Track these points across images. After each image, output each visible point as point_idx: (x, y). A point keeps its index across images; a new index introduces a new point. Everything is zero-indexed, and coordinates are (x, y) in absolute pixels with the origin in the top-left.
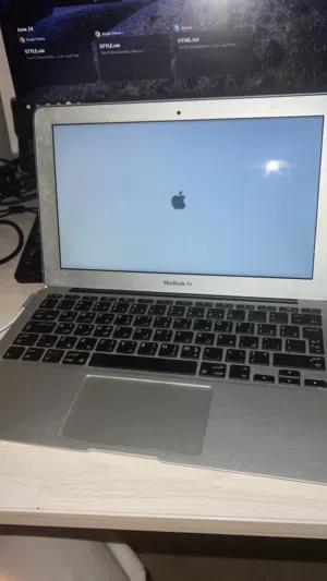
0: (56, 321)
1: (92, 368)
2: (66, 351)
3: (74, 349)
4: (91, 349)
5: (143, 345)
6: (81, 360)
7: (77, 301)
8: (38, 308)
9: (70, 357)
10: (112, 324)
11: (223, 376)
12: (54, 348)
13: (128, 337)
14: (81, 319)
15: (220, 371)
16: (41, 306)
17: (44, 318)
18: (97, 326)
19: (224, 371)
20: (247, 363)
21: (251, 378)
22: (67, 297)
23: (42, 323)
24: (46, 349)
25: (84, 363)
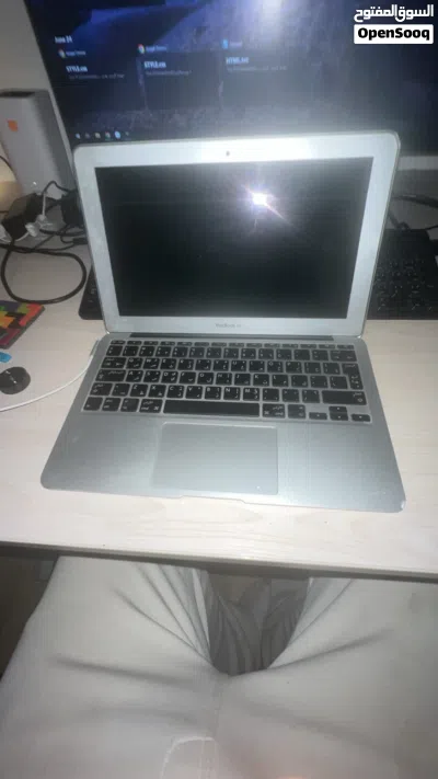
0: (124, 368)
1: (167, 415)
2: (141, 399)
3: (147, 397)
4: (163, 395)
5: (209, 389)
6: (156, 408)
7: (140, 347)
8: (105, 356)
9: (146, 406)
10: (176, 370)
11: (283, 416)
12: (128, 396)
13: (193, 382)
14: (147, 365)
15: (280, 411)
16: (108, 354)
17: (113, 365)
18: (163, 372)
19: (283, 410)
20: (301, 403)
21: (307, 416)
22: (129, 342)
23: (113, 371)
24: (122, 398)
25: (159, 411)
